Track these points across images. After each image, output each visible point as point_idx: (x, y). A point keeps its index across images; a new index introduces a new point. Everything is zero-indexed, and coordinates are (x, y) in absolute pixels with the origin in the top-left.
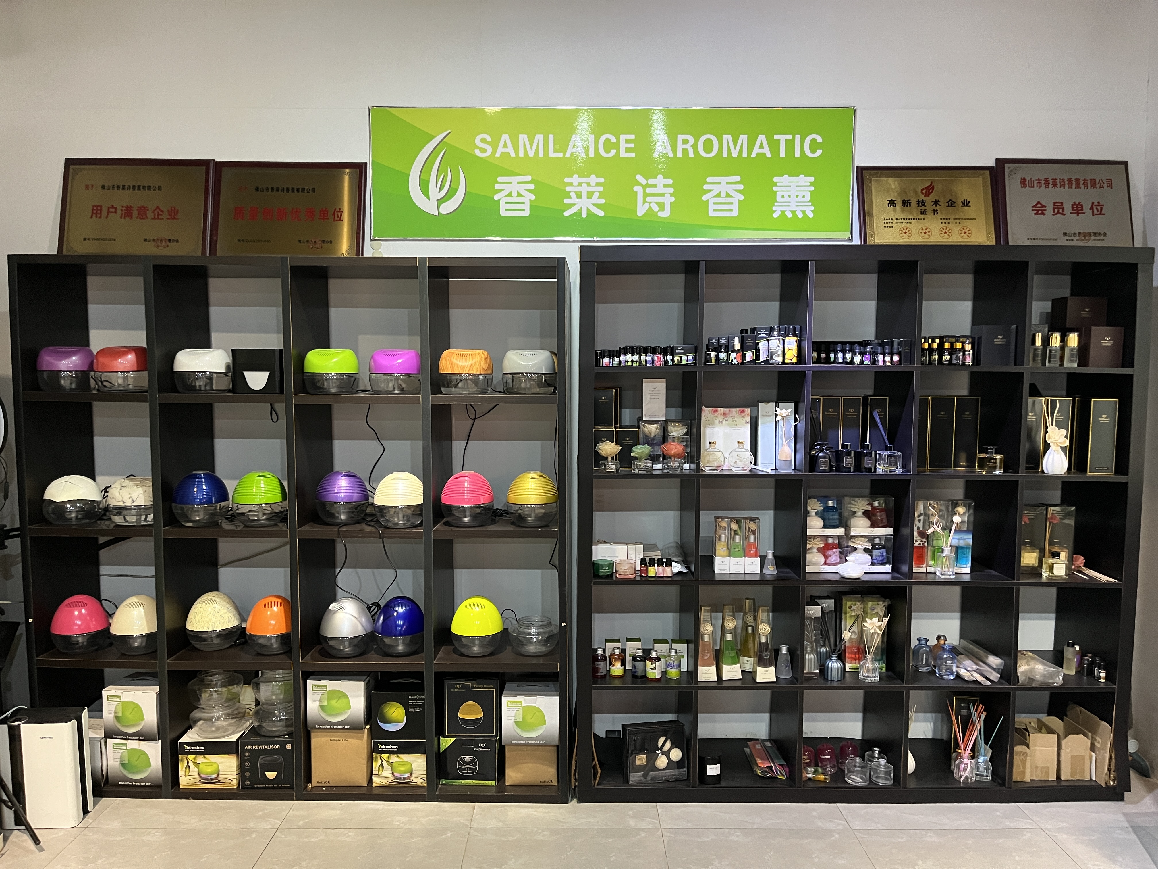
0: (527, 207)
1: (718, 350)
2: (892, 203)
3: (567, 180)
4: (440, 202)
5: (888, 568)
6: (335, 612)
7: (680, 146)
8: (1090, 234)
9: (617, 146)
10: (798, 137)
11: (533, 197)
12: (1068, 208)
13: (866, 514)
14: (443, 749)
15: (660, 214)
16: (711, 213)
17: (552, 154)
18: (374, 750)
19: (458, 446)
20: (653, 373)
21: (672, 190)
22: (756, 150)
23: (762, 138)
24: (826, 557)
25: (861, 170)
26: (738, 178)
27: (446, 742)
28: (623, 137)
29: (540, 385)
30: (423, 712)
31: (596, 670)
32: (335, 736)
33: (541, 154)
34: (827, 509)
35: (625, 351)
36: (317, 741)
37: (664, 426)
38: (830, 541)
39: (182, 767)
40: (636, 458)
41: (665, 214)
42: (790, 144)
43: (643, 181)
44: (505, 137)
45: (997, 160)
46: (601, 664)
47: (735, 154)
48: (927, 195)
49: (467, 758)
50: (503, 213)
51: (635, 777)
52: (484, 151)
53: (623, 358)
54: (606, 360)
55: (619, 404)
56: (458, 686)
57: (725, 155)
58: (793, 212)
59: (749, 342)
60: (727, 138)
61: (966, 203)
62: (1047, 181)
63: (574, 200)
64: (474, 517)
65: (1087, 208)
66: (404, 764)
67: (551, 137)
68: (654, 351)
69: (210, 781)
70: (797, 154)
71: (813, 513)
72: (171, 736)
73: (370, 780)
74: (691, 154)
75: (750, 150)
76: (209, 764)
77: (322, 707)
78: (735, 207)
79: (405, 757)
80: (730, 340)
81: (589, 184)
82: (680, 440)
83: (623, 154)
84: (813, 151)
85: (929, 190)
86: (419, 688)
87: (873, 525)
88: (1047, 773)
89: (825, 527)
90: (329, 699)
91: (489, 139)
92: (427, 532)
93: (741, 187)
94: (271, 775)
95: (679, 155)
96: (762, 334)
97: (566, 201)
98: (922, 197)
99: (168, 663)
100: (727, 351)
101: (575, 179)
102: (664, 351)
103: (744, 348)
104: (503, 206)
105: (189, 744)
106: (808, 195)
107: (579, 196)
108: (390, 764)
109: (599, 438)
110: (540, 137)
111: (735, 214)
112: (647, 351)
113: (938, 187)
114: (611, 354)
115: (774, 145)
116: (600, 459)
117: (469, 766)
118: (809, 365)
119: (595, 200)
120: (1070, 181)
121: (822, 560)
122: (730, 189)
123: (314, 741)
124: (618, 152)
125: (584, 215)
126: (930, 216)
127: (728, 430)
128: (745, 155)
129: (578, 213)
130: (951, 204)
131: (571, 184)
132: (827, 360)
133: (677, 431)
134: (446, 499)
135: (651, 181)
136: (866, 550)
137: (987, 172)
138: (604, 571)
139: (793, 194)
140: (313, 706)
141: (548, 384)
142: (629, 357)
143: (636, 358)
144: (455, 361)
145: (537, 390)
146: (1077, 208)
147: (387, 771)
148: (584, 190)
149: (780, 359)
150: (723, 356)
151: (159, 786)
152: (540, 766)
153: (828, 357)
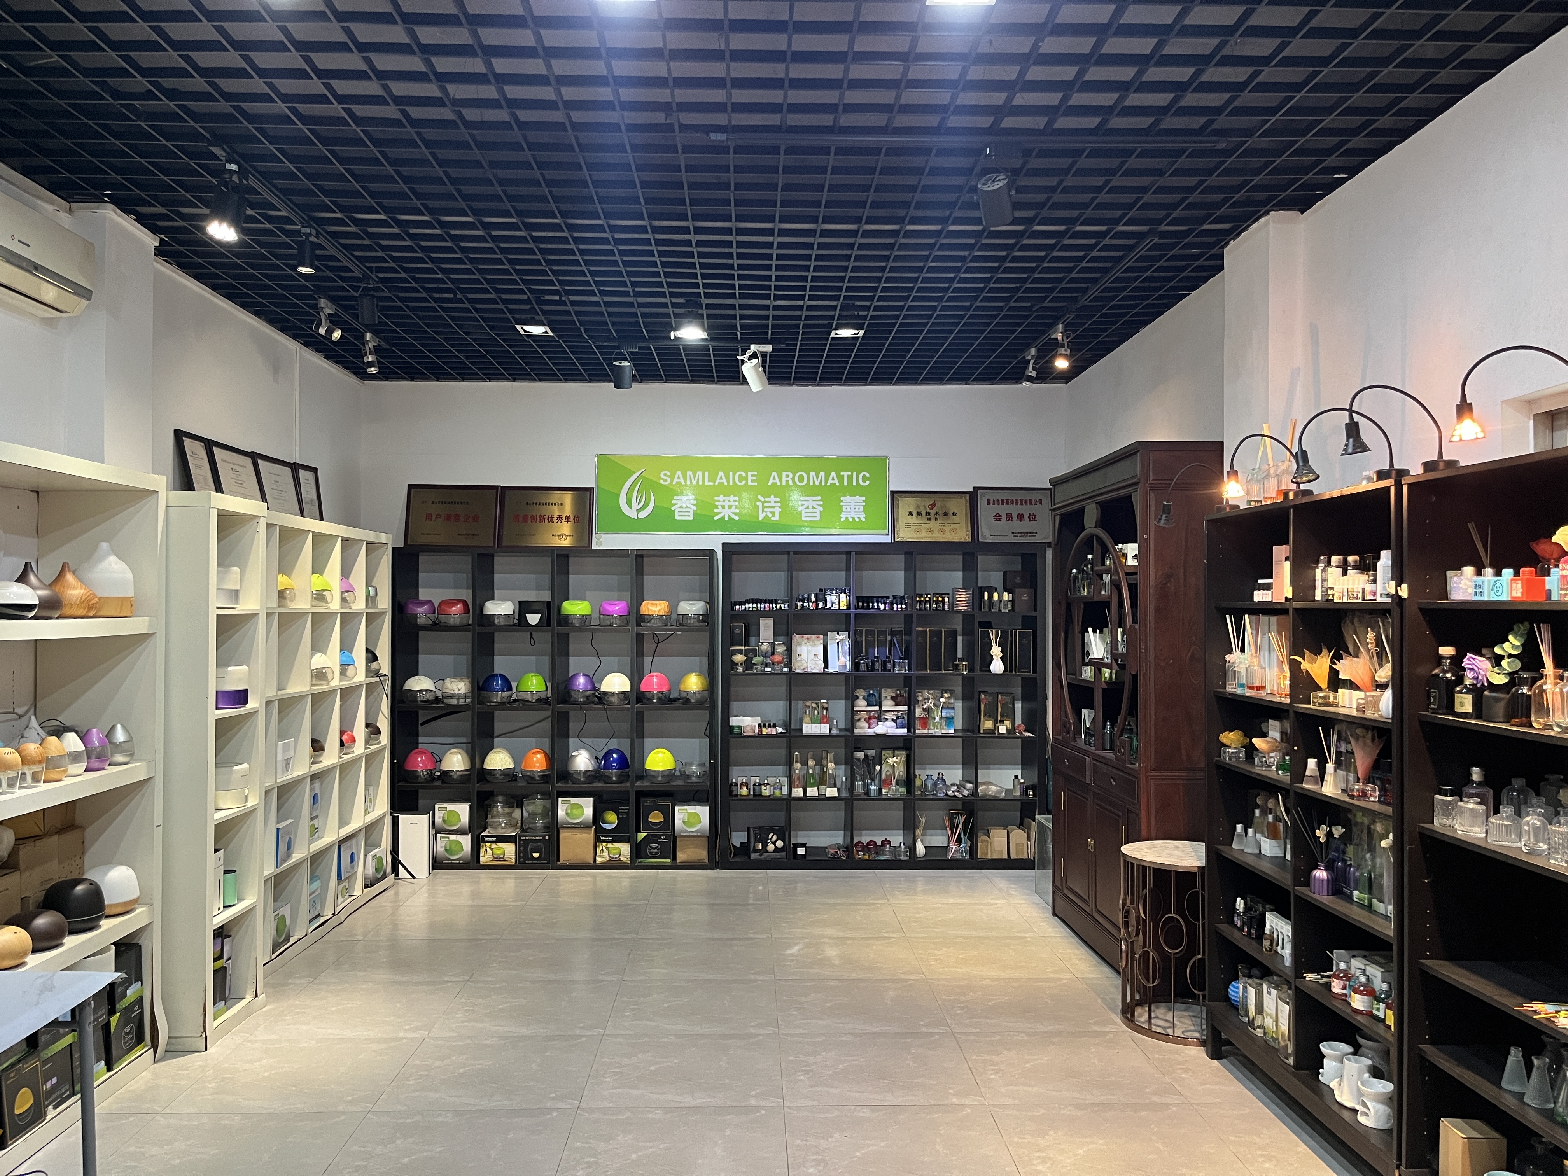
0: (692, 514)
1: (803, 601)
2: (911, 514)
3: (716, 498)
4: (638, 511)
5: (905, 730)
6: (576, 756)
7: (784, 479)
8: (1028, 533)
9: (746, 479)
10: (855, 474)
11: (695, 508)
12: (1015, 517)
13: (892, 698)
14: (639, 840)
15: (773, 519)
16: (804, 519)
17: (707, 483)
18: (598, 840)
19: (647, 660)
20: (766, 614)
21: (779, 505)
22: (830, 481)
23: (833, 474)
24: (870, 724)
25: (893, 493)
26: (819, 498)
27: (641, 836)
28: (750, 474)
29: (699, 621)
30: (628, 817)
31: (731, 792)
32: (575, 832)
33: (700, 483)
34: (869, 695)
35: (748, 602)
36: (563, 835)
37: (773, 645)
38: (872, 714)
39: (482, 851)
40: (755, 664)
41: (776, 518)
42: (850, 478)
43: (763, 500)
44: (679, 473)
45: (974, 488)
46: (734, 788)
47: (817, 483)
48: (932, 509)
49: (654, 846)
50: (677, 518)
51: (754, 856)
52: (665, 481)
53: (747, 606)
54: (737, 607)
55: (748, 634)
56: (649, 801)
57: (811, 484)
58: (853, 518)
59: (821, 596)
60: (812, 474)
61: (954, 514)
62: (1003, 500)
63: (720, 510)
64: (659, 699)
65: (1026, 517)
66: (615, 849)
67: (706, 473)
68: (765, 602)
69: (499, 859)
70: (855, 484)
71: (861, 697)
72: (477, 833)
73: (595, 860)
74: (791, 483)
75: (826, 482)
76: (499, 849)
77: (567, 814)
78: (818, 515)
79: (617, 845)
80: (809, 596)
81: (729, 501)
82: (782, 653)
83: (750, 483)
84: (864, 482)
85: (933, 506)
86: (626, 802)
87: (897, 705)
88: (1002, 854)
89: (868, 705)
90: (572, 809)
91: (668, 474)
92: (633, 708)
93: (821, 503)
94: (536, 855)
95: (784, 483)
96: (828, 592)
97: (716, 511)
98: (928, 510)
99: (478, 787)
100: (808, 602)
101: (721, 498)
102: (772, 602)
103: (817, 601)
104: (677, 514)
105: (487, 837)
106: (862, 508)
107: (723, 507)
108: (607, 849)
109: (735, 652)
110: (699, 473)
111: (818, 519)
112: (761, 601)
113: (938, 504)
114: (740, 604)
115: (841, 479)
116: (734, 665)
117: (655, 851)
118: (853, 610)
119: (733, 510)
120: (1017, 500)
121: (867, 725)
122: (815, 504)
123: (561, 836)
124: (747, 482)
125: (726, 519)
126: (933, 521)
127: (810, 648)
128: (823, 484)
129: (723, 518)
130: (946, 514)
131: (719, 501)
132: (868, 608)
133: (780, 649)
134: (643, 688)
135: (767, 499)
136: (893, 720)
137: (968, 496)
138: (736, 730)
139: (853, 507)
140: (561, 813)
141: (703, 621)
142: (751, 605)
143: (755, 605)
144: (650, 607)
145: (697, 624)
146: (1021, 517)
147: (606, 854)
148: (727, 504)
149: (836, 607)
150: (806, 604)
151: (469, 863)
152: (698, 850)
153: (868, 605)
